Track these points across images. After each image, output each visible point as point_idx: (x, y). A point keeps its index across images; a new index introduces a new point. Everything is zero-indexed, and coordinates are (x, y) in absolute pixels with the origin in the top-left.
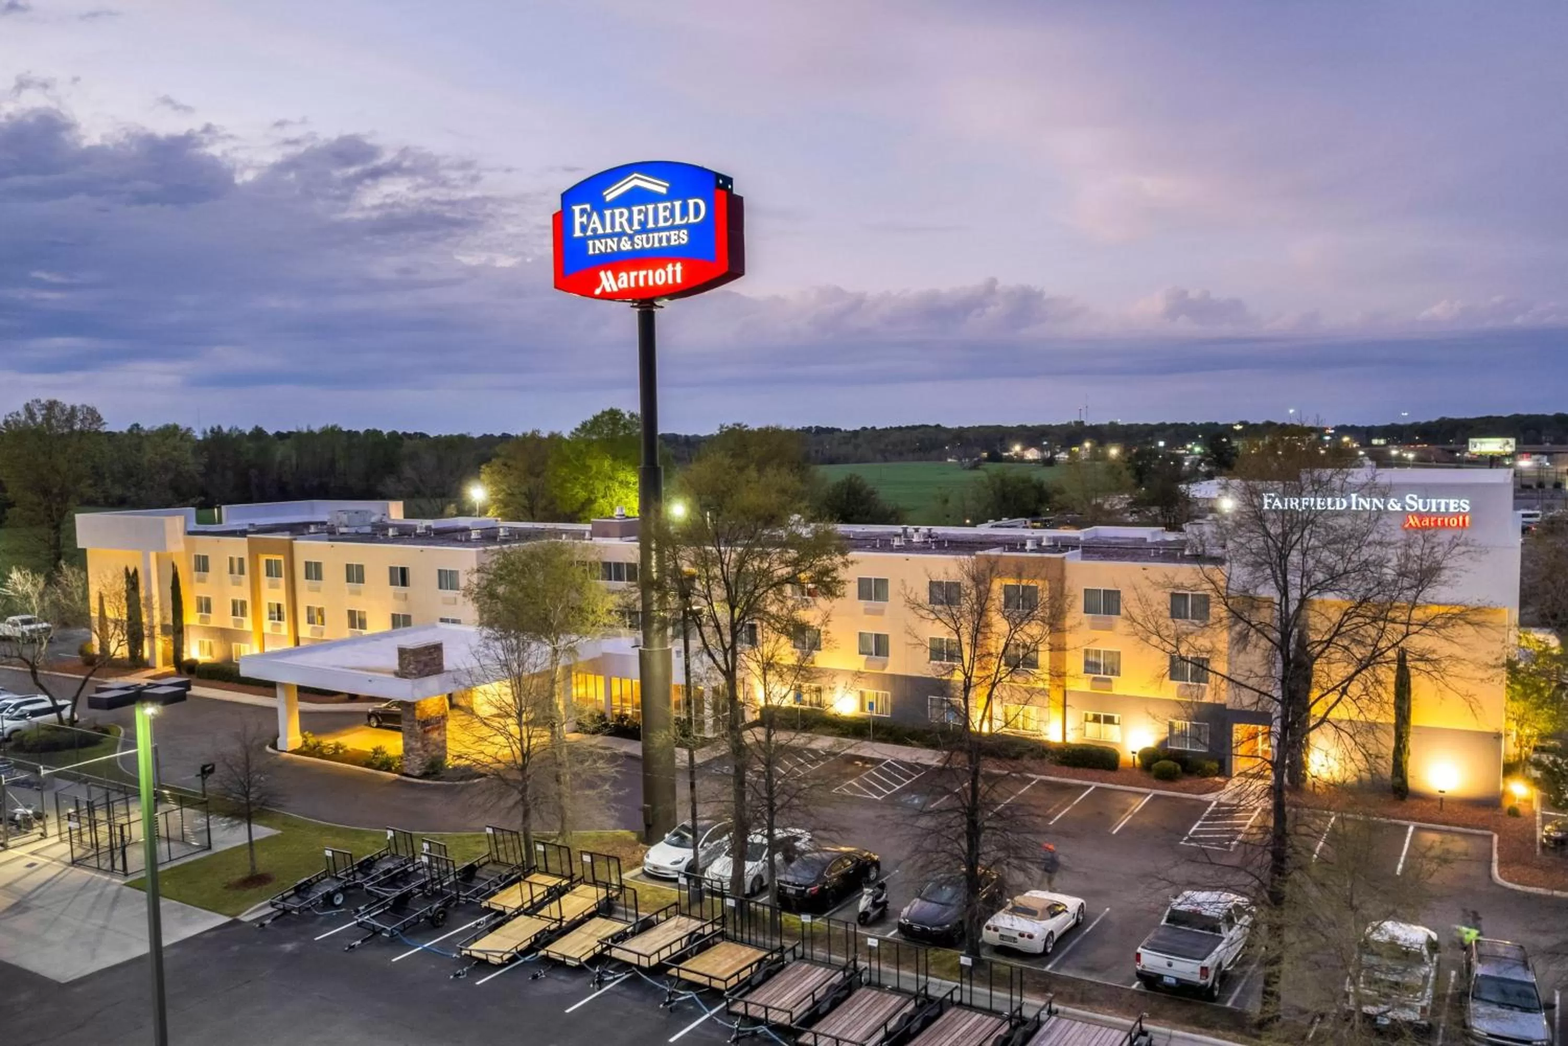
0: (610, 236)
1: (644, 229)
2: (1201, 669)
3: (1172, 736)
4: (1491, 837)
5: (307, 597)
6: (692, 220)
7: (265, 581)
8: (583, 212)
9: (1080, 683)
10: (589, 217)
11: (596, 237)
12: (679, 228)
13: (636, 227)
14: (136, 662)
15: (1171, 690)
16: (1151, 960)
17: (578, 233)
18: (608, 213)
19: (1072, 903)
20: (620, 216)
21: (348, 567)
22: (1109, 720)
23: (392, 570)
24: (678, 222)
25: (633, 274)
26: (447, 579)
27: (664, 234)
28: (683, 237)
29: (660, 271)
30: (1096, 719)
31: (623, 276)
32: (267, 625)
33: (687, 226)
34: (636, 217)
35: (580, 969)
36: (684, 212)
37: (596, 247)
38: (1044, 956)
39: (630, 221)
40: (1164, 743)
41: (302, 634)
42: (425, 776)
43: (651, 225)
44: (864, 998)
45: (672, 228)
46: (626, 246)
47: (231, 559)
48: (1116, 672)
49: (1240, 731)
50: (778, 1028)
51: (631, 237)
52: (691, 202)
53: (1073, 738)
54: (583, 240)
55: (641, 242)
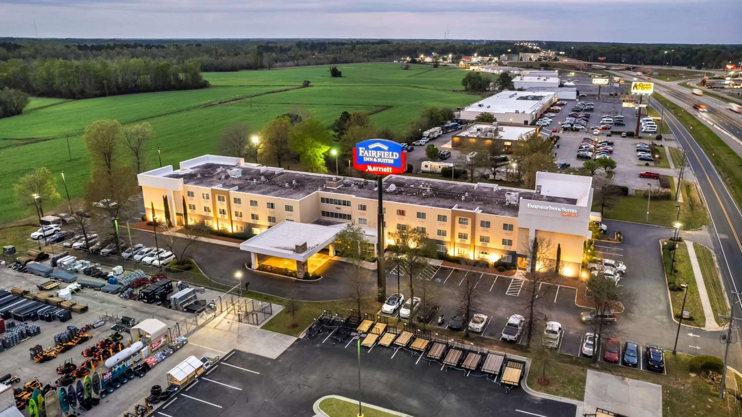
0: (371, 157)
1: (380, 157)
2: (510, 243)
3: (503, 258)
4: (576, 290)
5: (235, 207)
6: (395, 158)
7: (218, 202)
8: (362, 150)
9: (478, 243)
10: (364, 151)
11: (366, 156)
12: (391, 159)
13: (378, 156)
14: (170, 225)
15: (503, 247)
16: (505, 336)
17: (361, 155)
18: (370, 151)
19: (485, 317)
20: (374, 153)
21: (251, 201)
22: (486, 253)
23: (268, 204)
24: (390, 157)
25: (377, 168)
26: (289, 208)
27: (387, 160)
28: (392, 162)
29: (385, 168)
30: (483, 253)
31: (374, 168)
32: (219, 216)
33: (393, 159)
34: (378, 154)
35: (388, 348)
36: (392, 155)
37: (366, 159)
38: (481, 332)
39: (377, 154)
40: (500, 260)
41: (233, 219)
42: (303, 279)
43: (383, 157)
44: (452, 351)
45: (389, 158)
46: (375, 160)
47: (203, 194)
48: (488, 242)
49: (519, 259)
50: (437, 360)
51: (377, 159)
52: (394, 153)
53: (476, 258)
54: (362, 157)
55: (379, 160)
